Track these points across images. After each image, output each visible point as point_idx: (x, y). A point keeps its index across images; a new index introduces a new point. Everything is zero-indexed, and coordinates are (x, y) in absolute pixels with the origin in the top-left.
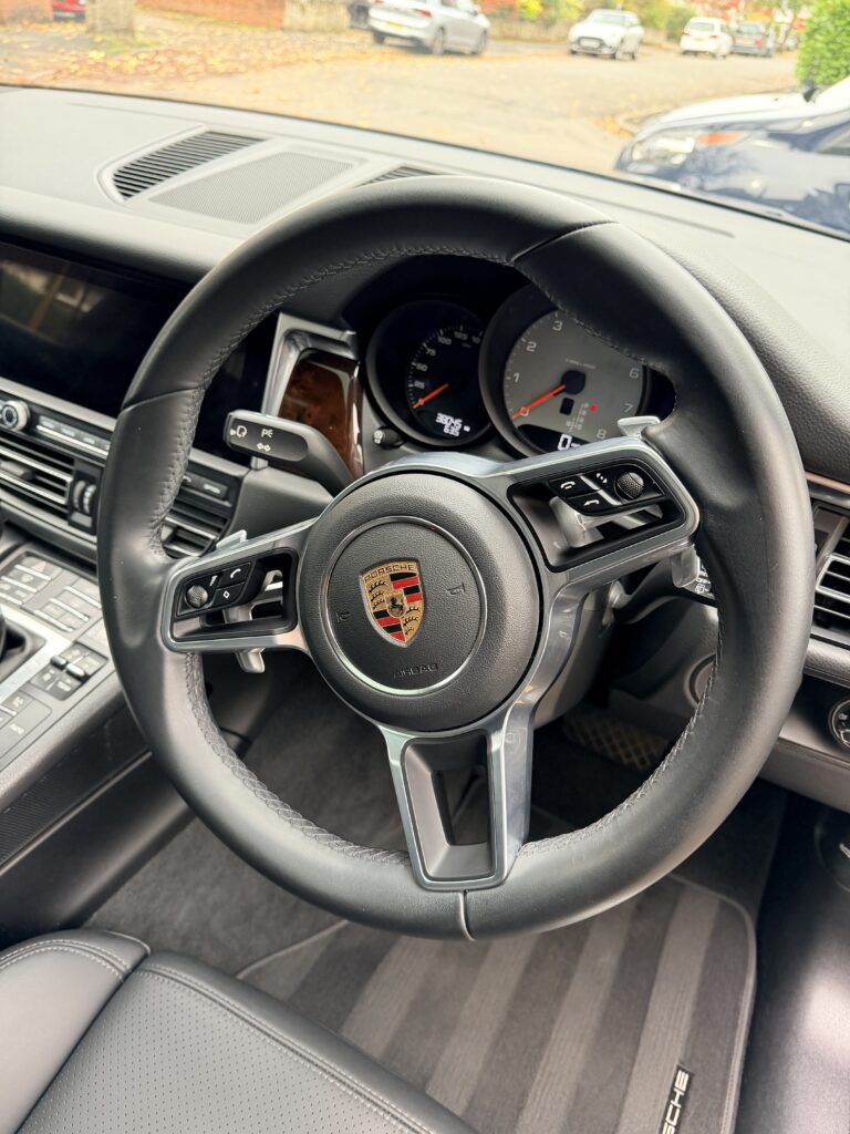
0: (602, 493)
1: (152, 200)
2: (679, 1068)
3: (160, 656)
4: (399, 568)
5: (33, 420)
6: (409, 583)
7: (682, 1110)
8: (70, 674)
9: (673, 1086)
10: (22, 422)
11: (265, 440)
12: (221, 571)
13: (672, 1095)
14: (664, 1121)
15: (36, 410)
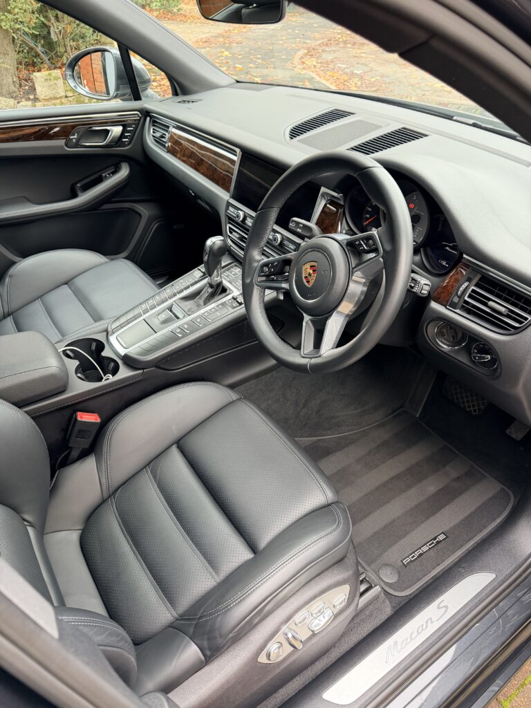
0: (364, 246)
1: (298, 141)
2: (443, 533)
3: (254, 286)
4: (313, 264)
5: (245, 219)
6: (314, 268)
7: (435, 545)
8: (237, 302)
9: (437, 536)
10: (241, 219)
11: (300, 228)
12: (272, 263)
13: (435, 539)
14: (426, 544)
15: (247, 215)
